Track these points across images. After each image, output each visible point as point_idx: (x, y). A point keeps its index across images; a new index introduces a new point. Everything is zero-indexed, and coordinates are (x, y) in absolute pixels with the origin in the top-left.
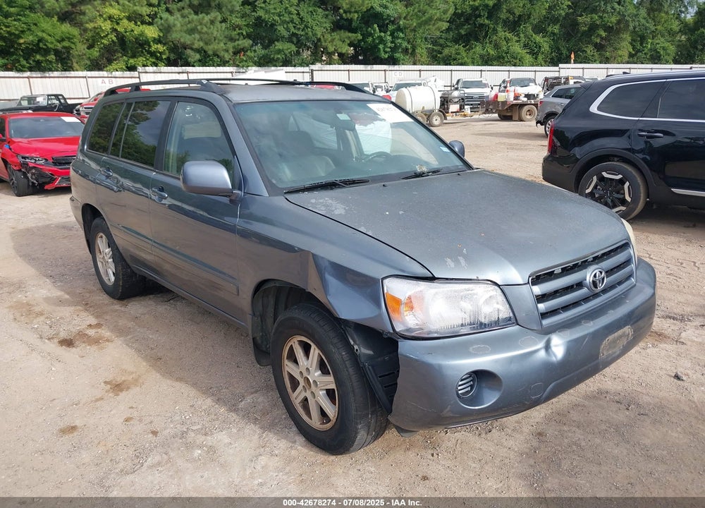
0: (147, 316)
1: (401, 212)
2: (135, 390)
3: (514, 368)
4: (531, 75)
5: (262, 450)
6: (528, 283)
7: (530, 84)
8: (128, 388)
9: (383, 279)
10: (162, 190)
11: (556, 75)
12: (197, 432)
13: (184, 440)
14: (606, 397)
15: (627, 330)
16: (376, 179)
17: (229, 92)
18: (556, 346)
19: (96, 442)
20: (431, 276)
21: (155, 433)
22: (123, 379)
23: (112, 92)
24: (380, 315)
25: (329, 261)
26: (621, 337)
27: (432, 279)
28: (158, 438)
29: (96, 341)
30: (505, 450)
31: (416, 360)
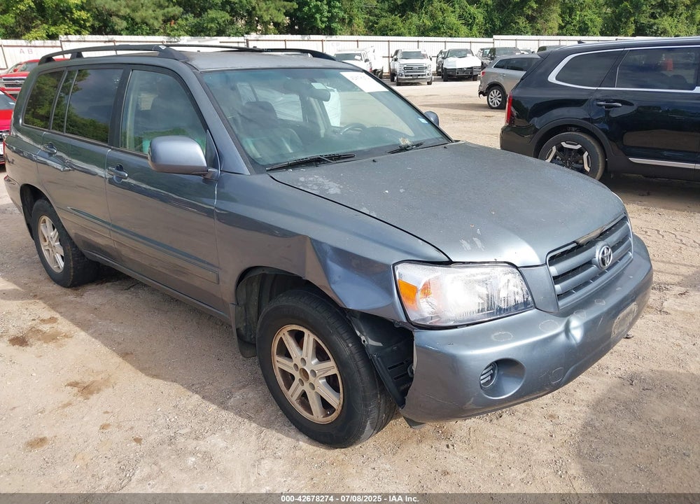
0: (107, 307)
1: (402, 191)
2: (107, 392)
3: (536, 354)
4: (466, 46)
5: (263, 452)
6: (546, 263)
7: (468, 55)
8: (99, 390)
9: (394, 265)
10: (120, 168)
11: (491, 46)
12: (187, 436)
13: (173, 446)
14: (607, 373)
15: (633, 306)
16: (364, 154)
17: (192, 59)
18: (575, 328)
19: (72, 455)
20: (447, 260)
21: (138, 440)
22: (92, 379)
23: (48, 59)
24: (393, 304)
25: (330, 246)
26: (628, 314)
27: (449, 263)
28: (142, 446)
29: (53, 338)
30: (521, 436)
31: (436, 351)
